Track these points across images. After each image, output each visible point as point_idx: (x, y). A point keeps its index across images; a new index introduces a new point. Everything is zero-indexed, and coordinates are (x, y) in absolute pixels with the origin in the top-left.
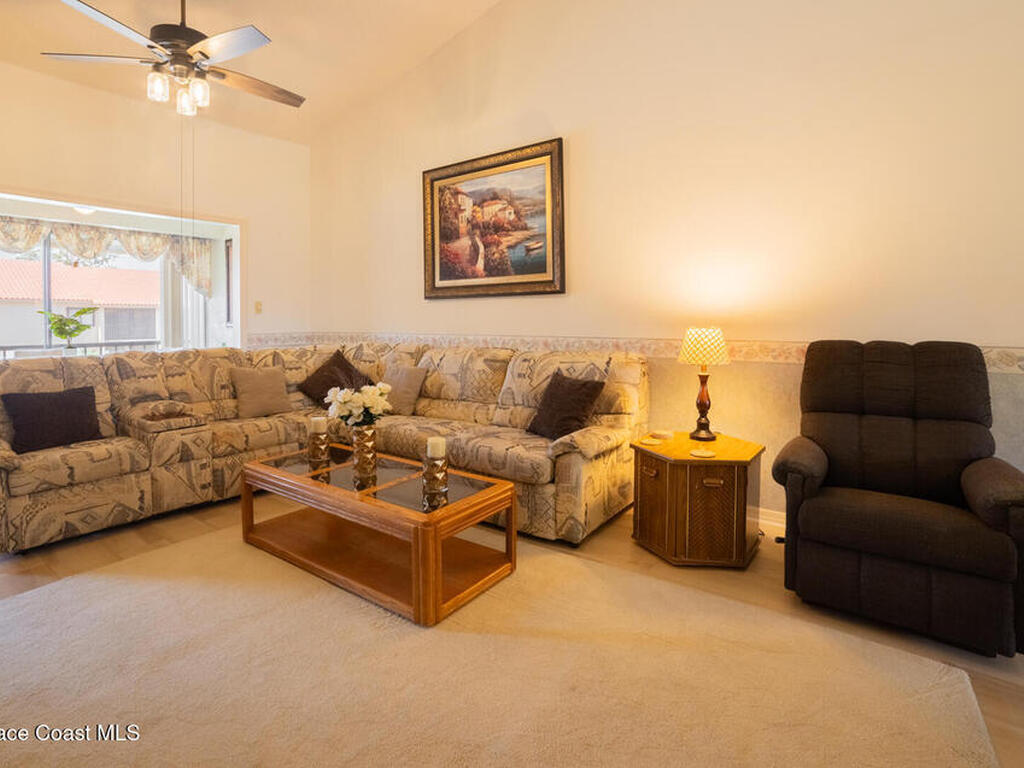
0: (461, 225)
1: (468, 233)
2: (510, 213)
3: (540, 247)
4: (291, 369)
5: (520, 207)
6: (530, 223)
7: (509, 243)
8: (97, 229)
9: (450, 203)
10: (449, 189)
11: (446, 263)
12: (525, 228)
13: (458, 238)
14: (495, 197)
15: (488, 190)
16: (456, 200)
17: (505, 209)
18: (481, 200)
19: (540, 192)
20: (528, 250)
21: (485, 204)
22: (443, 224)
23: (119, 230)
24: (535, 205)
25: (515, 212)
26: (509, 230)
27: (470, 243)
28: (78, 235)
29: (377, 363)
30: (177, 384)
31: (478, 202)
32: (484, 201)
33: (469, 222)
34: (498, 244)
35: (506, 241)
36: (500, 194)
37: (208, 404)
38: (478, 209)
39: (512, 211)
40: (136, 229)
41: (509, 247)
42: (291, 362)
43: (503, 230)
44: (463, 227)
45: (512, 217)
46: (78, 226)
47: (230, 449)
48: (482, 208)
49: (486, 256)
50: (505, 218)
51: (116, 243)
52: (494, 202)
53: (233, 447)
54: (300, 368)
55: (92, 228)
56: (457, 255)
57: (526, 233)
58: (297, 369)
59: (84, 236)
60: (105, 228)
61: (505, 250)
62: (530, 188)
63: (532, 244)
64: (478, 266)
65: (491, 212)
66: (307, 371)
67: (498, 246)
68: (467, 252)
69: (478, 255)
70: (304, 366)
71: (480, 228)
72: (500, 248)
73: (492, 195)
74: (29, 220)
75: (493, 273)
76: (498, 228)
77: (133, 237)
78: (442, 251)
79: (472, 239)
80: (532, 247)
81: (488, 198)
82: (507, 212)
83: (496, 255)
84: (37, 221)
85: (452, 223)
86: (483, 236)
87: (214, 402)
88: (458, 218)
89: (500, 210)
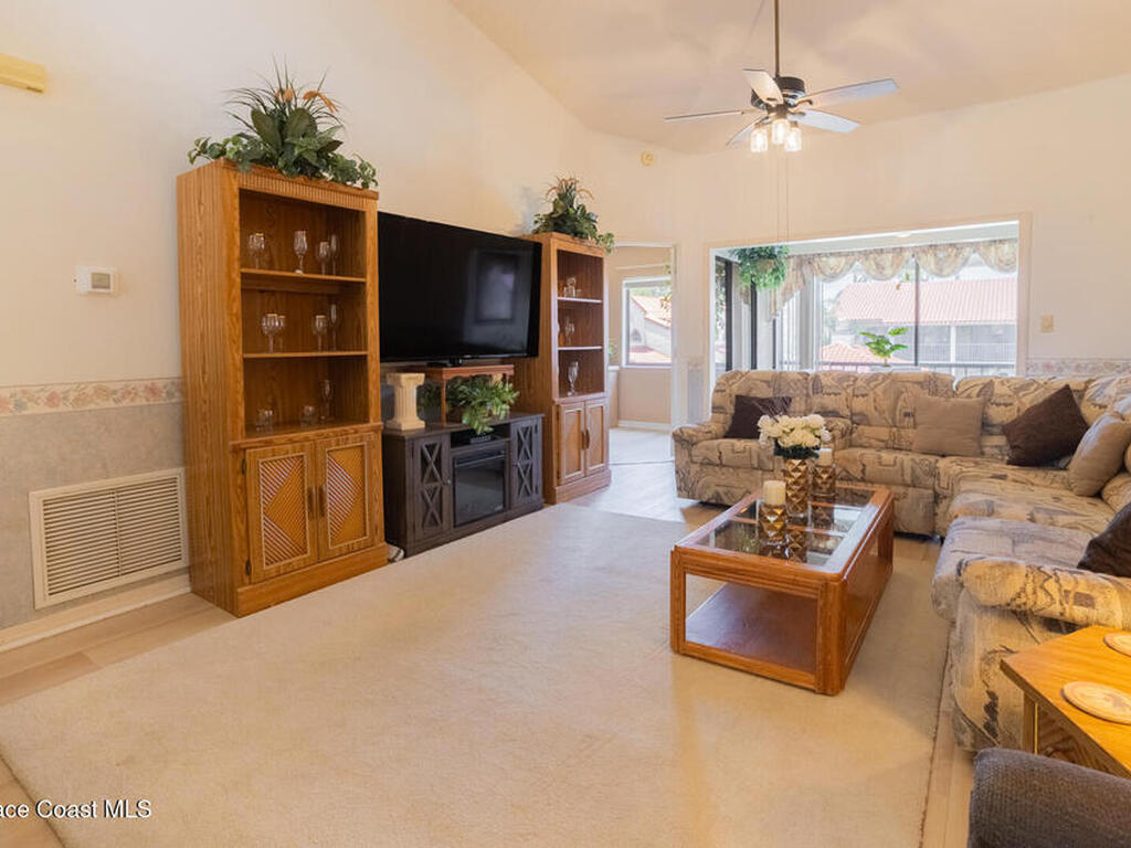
4: (998, 405)
8: (952, 245)
23: (978, 243)
28: (935, 255)
30: (859, 405)
37: (887, 430)
40: (997, 238)
42: (1002, 396)
46: (936, 246)
47: (844, 473)
51: (975, 257)
53: (848, 472)
54: (1011, 404)
55: (951, 245)
58: (1006, 405)
59: (941, 255)
60: (964, 243)
66: (1019, 410)
70: (1016, 403)
74: (894, 249)
77: (993, 249)
84: (901, 248)
87: (894, 429)
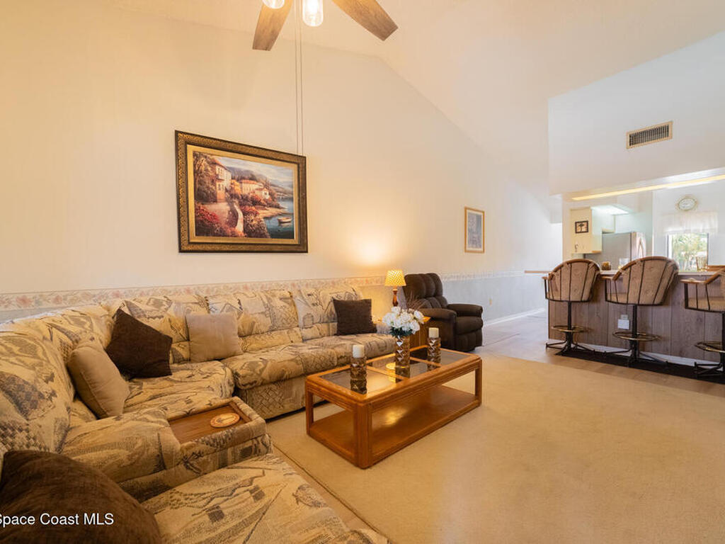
0: (218, 192)
1: (226, 200)
2: (266, 194)
3: (289, 222)
5: (274, 191)
6: (281, 204)
7: (265, 215)
9: (207, 170)
10: (206, 157)
11: (202, 221)
12: (278, 207)
13: (215, 201)
14: (253, 178)
15: (247, 171)
16: (213, 169)
17: (261, 190)
18: (240, 177)
19: (289, 186)
20: (280, 222)
21: (243, 181)
22: (197, 186)
24: (285, 193)
25: (270, 194)
26: (265, 206)
27: (228, 208)
29: (167, 318)
31: (237, 177)
32: (244, 178)
33: (227, 191)
34: (256, 214)
35: (262, 213)
36: (257, 178)
38: (237, 183)
39: (268, 193)
41: (265, 218)
43: (259, 205)
44: (221, 194)
45: (268, 197)
48: (241, 183)
49: (244, 222)
50: (261, 195)
52: (252, 182)
56: (214, 216)
57: (278, 210)
61: (262, 220)
62: (281, 180)
63: (283, 219)
64: (237, 228)
65: (248, 188)
67: (256, 215)
68: (226, 215)
69: (237, 219)
71: (238, 198)
72: (258, 217)
73: (250, 176)
75: (253, 235)
76: (256, 202)
78: (196, 210)
79: (231, 206)
80: (284, 221)
81: (247, 177)
82: (263, 192)
83: (254, 222)
85: (208, 187)
86: (241, 205)
88: (215, 186)
89: (257, 189)
